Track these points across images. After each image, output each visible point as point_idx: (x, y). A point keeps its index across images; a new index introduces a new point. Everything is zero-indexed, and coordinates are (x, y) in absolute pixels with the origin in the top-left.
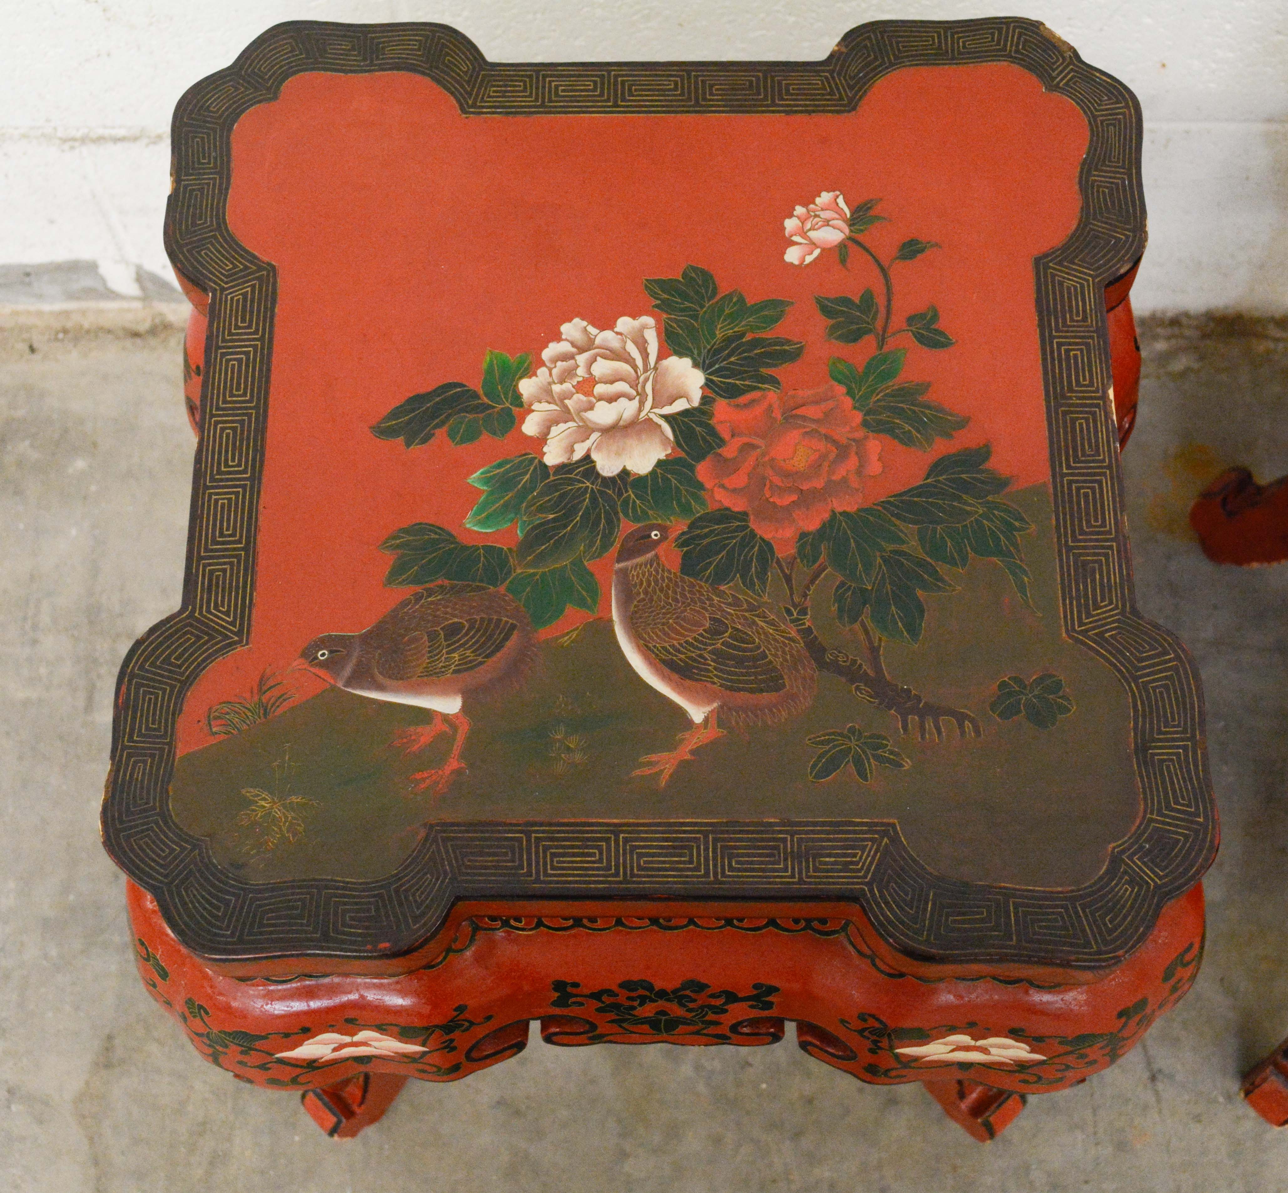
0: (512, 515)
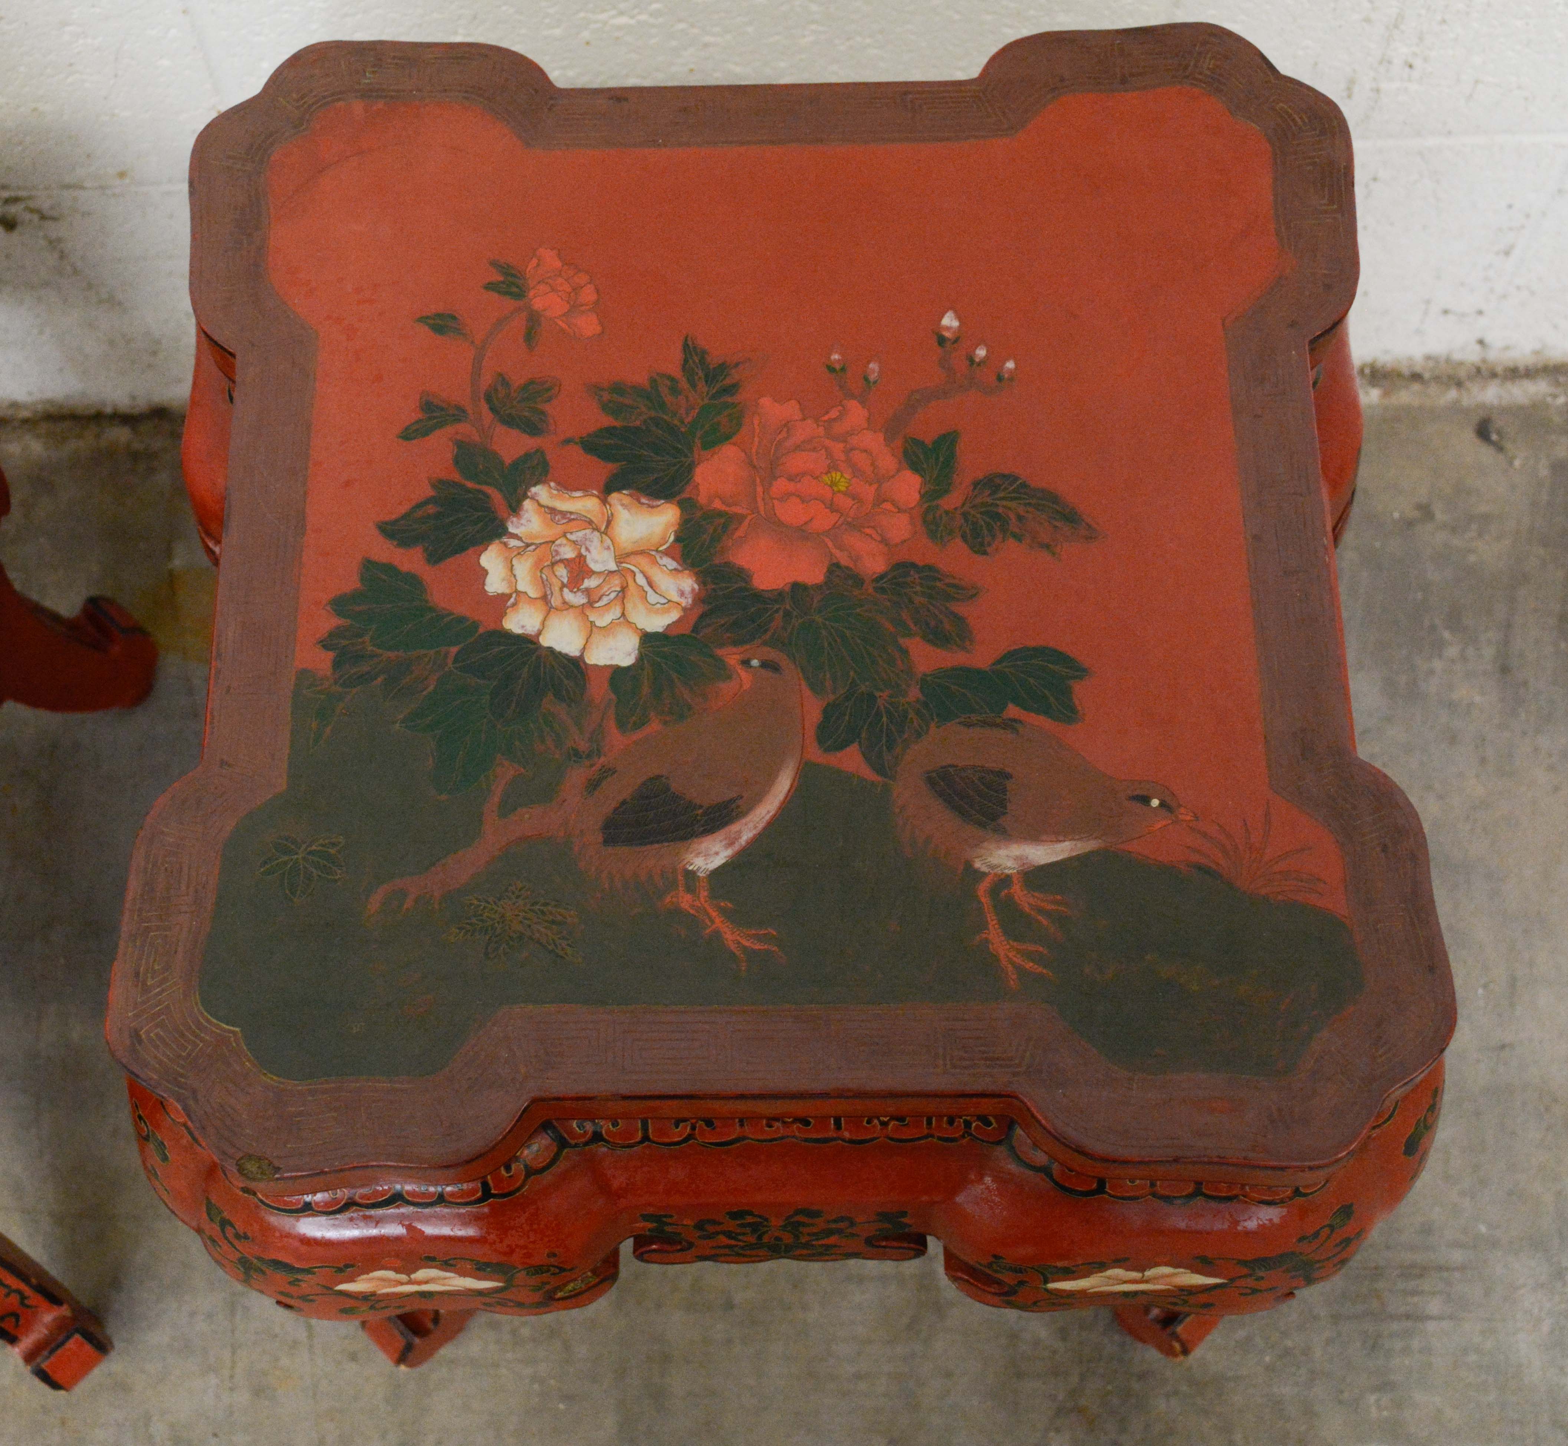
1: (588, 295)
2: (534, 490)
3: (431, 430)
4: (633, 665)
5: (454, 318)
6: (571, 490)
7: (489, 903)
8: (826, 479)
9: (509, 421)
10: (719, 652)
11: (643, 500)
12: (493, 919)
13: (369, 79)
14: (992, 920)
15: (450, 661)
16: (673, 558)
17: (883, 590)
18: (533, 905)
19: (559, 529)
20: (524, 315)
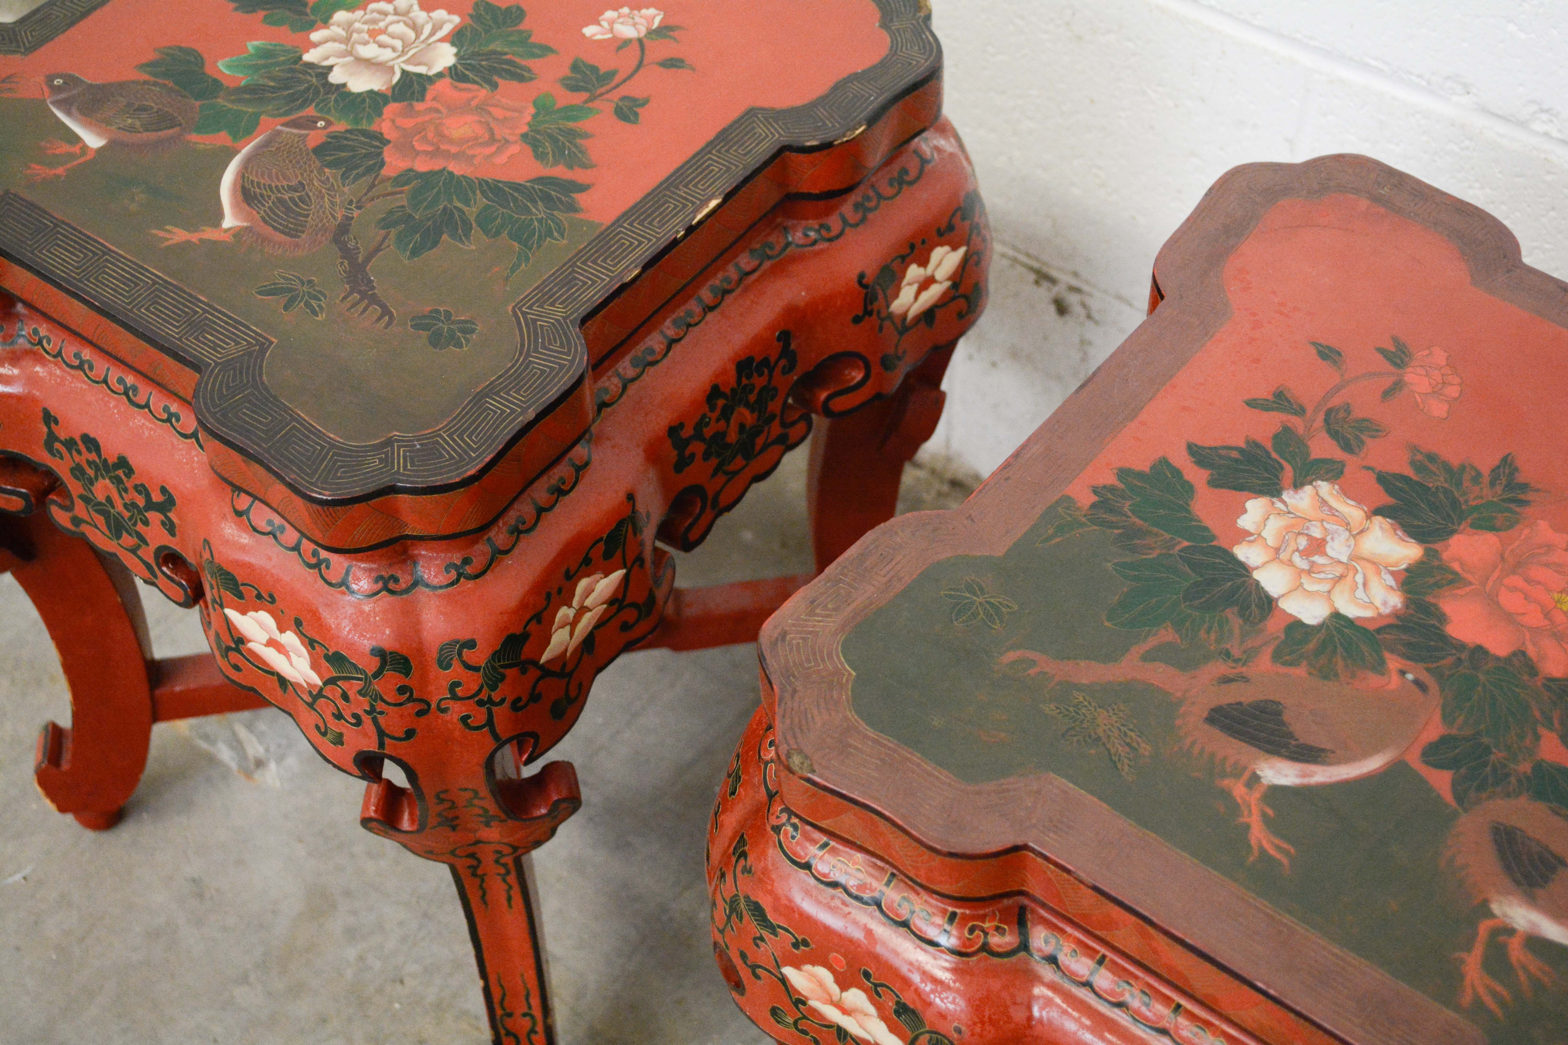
0: (250, 72)
1: (1453, 391)
2: (1319, 482)
3: (1273, 409)
4: (1313, 626)
5: (1339, 354)
6: (1348, 498)
7: (1090, 705)
8: (1556, 596)
9: (1335, 435)
10: (1387, 655)
11: (1399, 533)
12: (1085, 716)
13: (1385, 191)
14: (1478, 950)
15: (1178, 548)
16: (1395, 580)
17: (1549, 689)
18: (1123, 725)
19: (1321, 515)
20: (1393, 379)
